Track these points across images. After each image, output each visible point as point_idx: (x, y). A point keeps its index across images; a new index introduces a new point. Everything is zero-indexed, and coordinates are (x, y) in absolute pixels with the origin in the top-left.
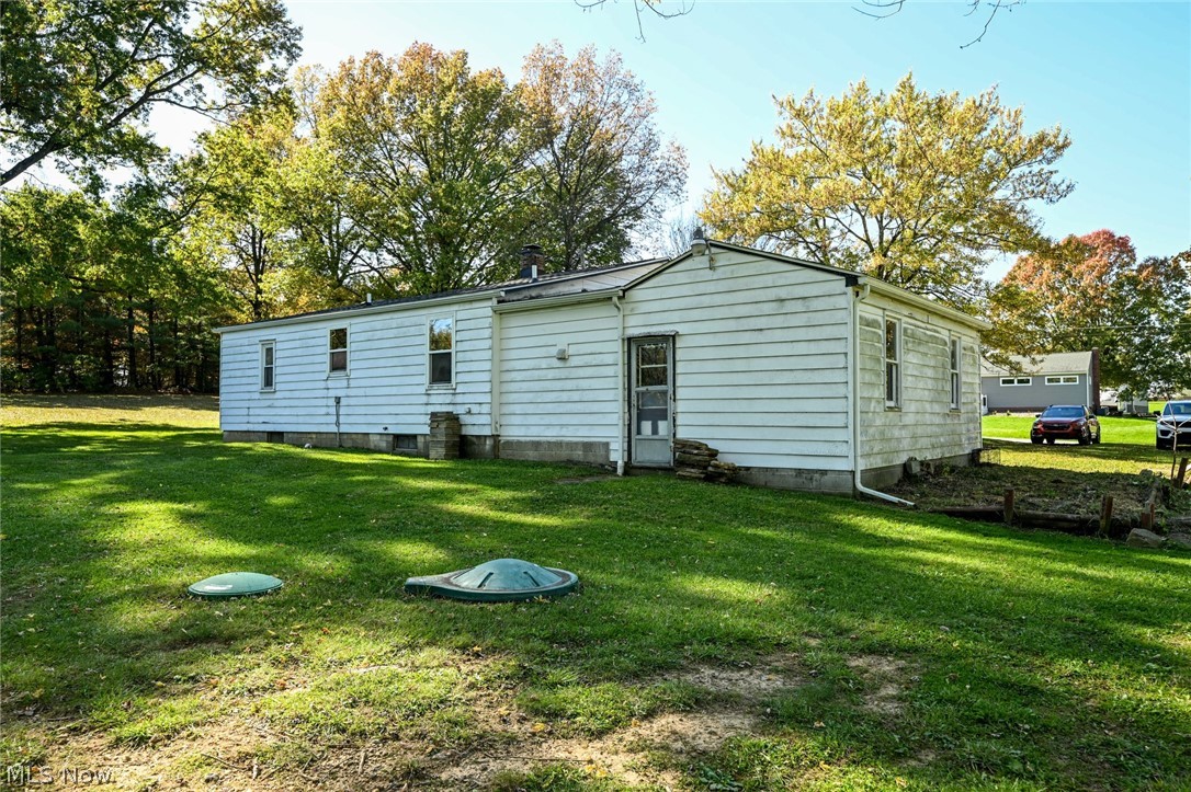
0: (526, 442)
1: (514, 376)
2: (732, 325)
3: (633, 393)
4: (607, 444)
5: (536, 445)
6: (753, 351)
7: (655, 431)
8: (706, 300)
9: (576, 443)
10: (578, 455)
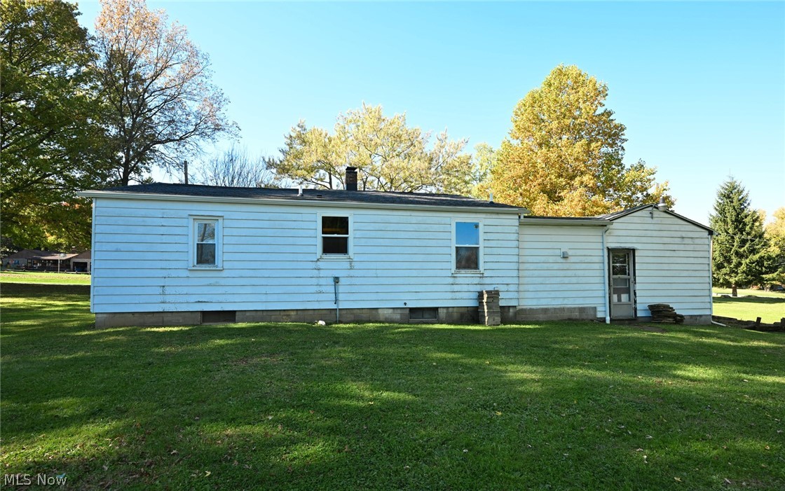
0: (537, 309)
1: (526, 266)
2: (662, 247)
3: (611, 279)
4: (595, 308)
5: (545, 311)
6: (672, 260)
7: (619, 300)
8: (649, 233)
9: (575, 308)
10: (576, 315)
